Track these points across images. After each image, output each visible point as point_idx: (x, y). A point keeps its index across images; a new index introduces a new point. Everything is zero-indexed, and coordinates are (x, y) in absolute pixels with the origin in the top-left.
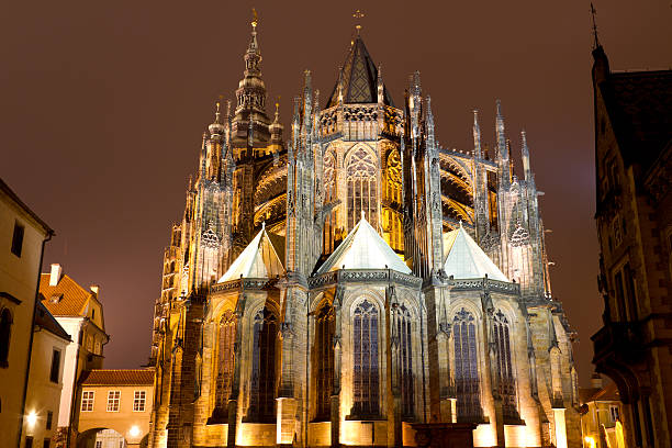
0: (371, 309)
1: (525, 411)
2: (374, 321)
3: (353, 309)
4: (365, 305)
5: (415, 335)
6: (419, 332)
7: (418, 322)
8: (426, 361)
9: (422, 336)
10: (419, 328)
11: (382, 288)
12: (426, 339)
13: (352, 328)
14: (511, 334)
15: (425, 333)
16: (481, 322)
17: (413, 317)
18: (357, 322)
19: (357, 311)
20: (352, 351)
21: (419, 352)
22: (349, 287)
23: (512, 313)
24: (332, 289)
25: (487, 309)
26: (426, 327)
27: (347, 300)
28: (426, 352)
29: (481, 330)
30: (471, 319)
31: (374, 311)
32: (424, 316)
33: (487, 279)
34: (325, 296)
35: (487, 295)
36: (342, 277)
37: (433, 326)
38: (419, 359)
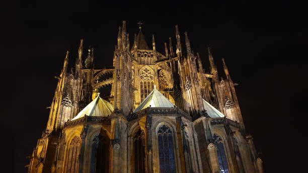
0: (167, 130)
2: (170, 138)
3: (157, 129)
4: (164, 128)
5: (192, 148)
6: (193, 147)
7: (193, 141)
8: (200, 163)
9: (196, 149)
10: (193, 145)
11: (173, 118)
12: (198, 151)
13: (157, 141)
14: (240, 149)
15: (198, 147)
16: (226, 141)
17: (190, 137)
18: (160, 138)
19: (159, 131)
20: (158, 155)
21: (195, 159)
22: (154, 117)
23: (238, 137)
24: (144, 119)
25: (229, 133)
26: (197, 144)
27: (154, 124)
28: (199, 158)
29: (227, 145)
30: (220, 139)
31: (170, 131)
32: (196, 137)
33: (225, 117)
34: (138, 124)
35: (228, 126)
36: (150, 112)
37: (203, 141)
38: (196, 162)
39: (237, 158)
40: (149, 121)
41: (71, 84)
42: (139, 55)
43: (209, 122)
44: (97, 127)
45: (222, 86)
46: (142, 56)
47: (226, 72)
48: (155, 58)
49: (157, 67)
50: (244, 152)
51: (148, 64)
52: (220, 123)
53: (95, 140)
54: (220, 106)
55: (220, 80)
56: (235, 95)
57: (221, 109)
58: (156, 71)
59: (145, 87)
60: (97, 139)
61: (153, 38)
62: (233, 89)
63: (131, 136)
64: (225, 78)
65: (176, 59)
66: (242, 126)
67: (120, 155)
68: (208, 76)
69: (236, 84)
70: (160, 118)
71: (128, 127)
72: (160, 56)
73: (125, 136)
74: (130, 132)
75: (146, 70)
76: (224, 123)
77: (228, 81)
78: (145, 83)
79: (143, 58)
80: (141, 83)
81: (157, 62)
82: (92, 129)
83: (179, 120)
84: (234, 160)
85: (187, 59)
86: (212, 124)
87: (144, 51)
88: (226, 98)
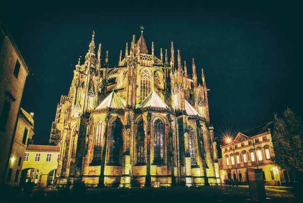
0: (160, 122)
1: (209, 164)
3: (154, 122)
4: (158, 121)
5: (174, 134)
7: (175, 129)
8: (178, 143)
9: (176, 134)
10: (175, 131)
11: (165, 115)
12: (178, 136)
13: (153, 129)
14: (204, 136)
15: (178, 133)
16: (196, 131)
17: (173, 127)
18: (155, 127)
20: (153, 137)
21: (175, 140)
22: (153, 113)
23: (204, 128)
24: (146, 114)
25: (199, 126)
26: (178, 131)
27: (152, 118)
28: (178, 140)
29: (196, 133)
30: (192, 129)
31: (162, 123)
32: (177, 127)
33: (197, 115)
34: (142, 116)
35: (198, 121)
36: (150, 110)
37: (181, 130)
38: (176, 143)
39: (201, 142)
40: (150, 115)
41: (93, 79)
42: (141, 58)
43: (187, 118)
44: (114, 115)
45: (199, 89)
46: (143, 59)
47: (203, 79)
48: (153, 62)
49: (154, 69)
50: (206, 138)
51: (147, 66)
52: (193, 119)
53: (113, 123)
54: (196, 104)
55: (198, 85)
56: (206, 98)
57: (196, 107)
58: (153, 72)
59: (144, 85)
60: (115, 123)
61: (153, 45)
62: (206, 93)
63: (136, 123)
64: (202, 84)
65: (170, 68)
66: (208, 120)
67: (130, 135)
68: (190, 80)
69: (208, 90)
70: (157, 114)
71: (135, 117)
72: (157, 60)
73: (133, 123)
74: (136, 120)
75: (146, 71)
76: (196, 119)
77: (204, 87)
78: (144, 81)
79: (144, 61)
80: (141, 81)
81: (154, 65)
82: (112, 116)
83: (168, 116)
84: (199, 143)
85: (177, 71)
86: (189, 119)
87: (145, 55)
88: (200, 98)
